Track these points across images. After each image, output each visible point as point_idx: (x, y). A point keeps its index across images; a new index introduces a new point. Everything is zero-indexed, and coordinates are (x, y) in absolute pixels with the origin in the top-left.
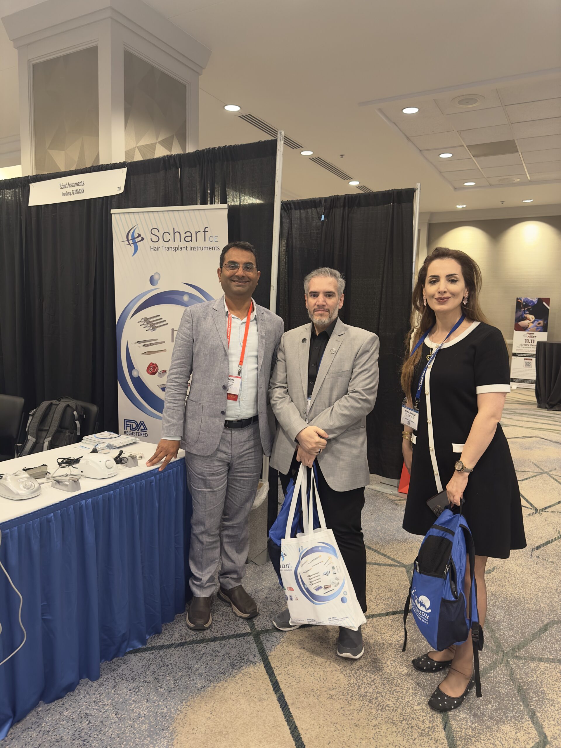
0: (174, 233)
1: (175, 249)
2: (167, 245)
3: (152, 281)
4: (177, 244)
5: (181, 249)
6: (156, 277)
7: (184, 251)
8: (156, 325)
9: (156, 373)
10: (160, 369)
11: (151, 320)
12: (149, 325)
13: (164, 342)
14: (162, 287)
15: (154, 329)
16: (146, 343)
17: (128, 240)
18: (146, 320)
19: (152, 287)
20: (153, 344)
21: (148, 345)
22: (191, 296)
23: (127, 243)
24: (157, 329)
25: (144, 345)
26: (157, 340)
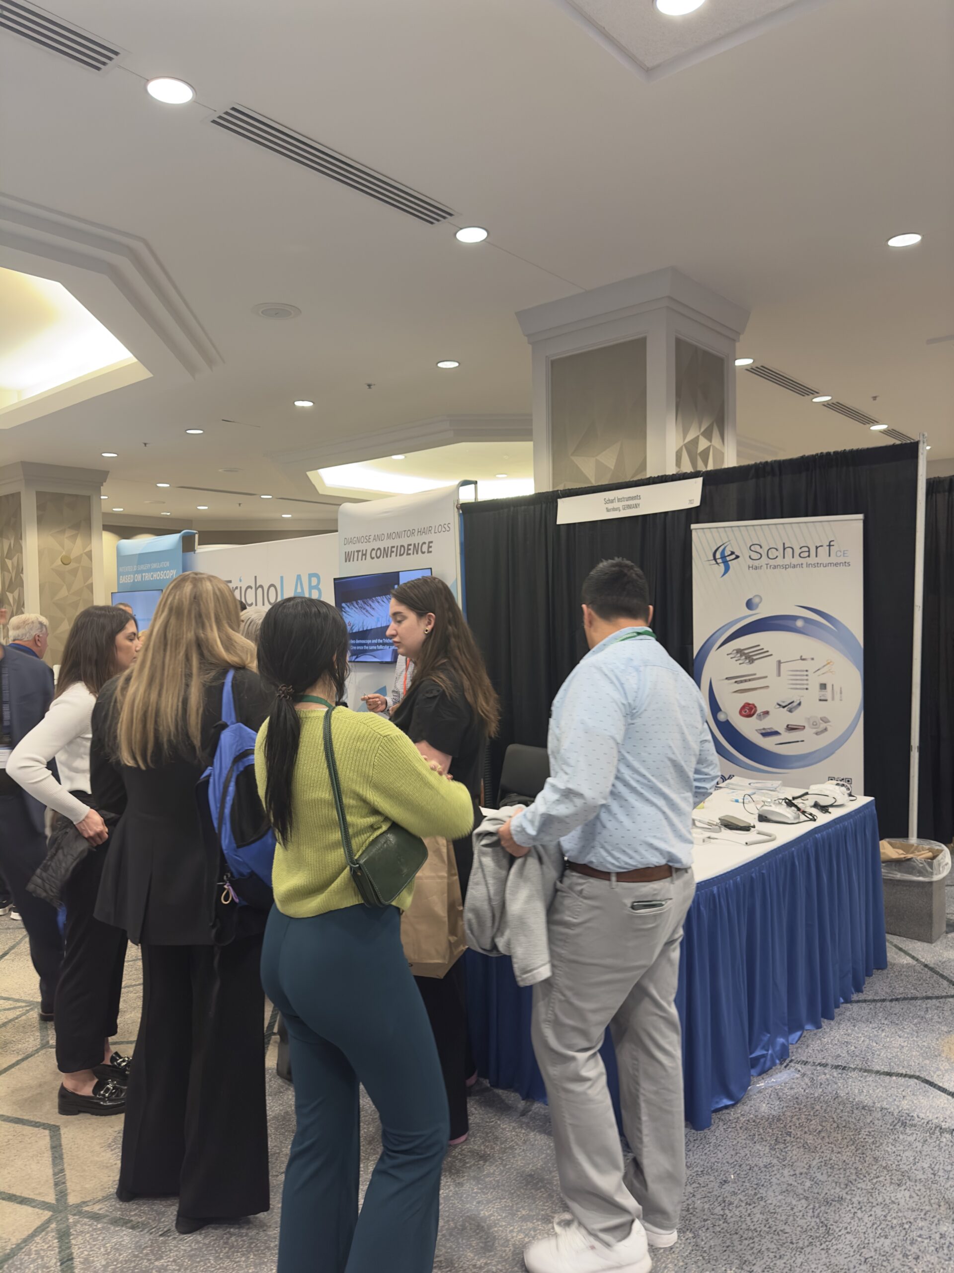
0: (784, 549)
1: (785, 567)
2: (772, 562)
3: (749, 605)
4: (788, 560)
5: (794, 566)
6: (756, 600)
7: (798, 569)
8: (755, 657)
9: (753, 715)
10: (760, 710)
11: (746, 651)
12: (743, 657)
13: (766, 677)
14: (762, 612)
15: (751, 661)
16: (738, 679)
17: (715, 559)
18: (739, 651)
19: (750, 612)
20: (750, 680)
21: (741, 682)
22: (806, 620)
23: (714, 562)
24: (756, 662)
25: (736, 682)
26: (755, 674)
